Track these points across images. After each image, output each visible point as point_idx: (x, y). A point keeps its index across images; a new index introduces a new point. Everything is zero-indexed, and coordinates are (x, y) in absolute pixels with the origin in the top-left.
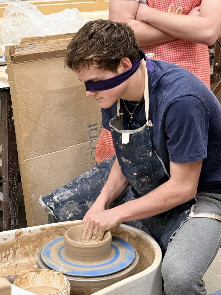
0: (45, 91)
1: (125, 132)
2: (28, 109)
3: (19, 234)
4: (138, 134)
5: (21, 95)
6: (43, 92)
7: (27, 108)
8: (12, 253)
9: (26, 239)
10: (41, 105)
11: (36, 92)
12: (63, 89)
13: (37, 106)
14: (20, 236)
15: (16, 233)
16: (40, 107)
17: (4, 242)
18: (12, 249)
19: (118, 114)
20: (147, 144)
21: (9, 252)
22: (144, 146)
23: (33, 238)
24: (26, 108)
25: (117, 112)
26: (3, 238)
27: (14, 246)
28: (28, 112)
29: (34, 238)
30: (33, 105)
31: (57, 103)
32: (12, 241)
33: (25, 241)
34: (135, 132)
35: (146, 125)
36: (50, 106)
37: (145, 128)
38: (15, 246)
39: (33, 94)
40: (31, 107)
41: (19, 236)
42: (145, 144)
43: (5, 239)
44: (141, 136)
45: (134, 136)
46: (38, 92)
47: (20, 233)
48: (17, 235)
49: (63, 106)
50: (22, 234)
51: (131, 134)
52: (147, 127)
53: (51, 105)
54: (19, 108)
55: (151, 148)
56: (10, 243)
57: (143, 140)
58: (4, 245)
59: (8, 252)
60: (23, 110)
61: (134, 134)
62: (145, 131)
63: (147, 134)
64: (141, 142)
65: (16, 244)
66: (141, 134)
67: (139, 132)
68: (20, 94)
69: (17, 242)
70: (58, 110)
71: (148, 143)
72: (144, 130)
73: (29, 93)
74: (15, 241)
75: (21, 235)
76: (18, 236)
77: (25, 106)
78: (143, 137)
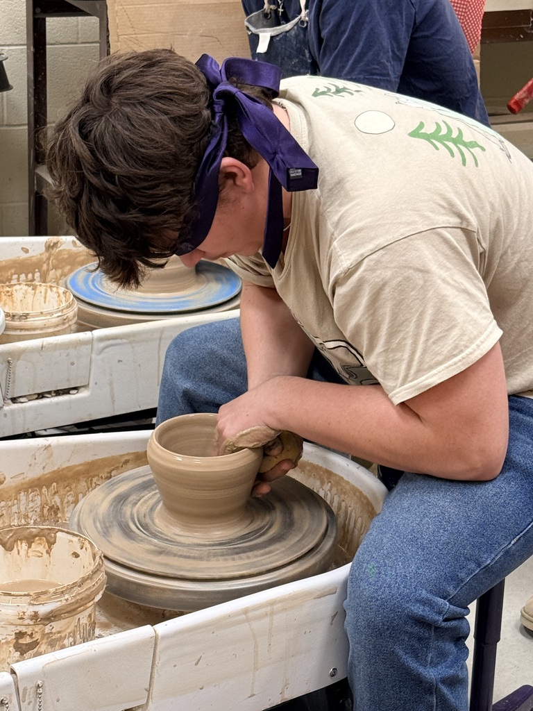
0: (177, 4)
1: (264, 32)
2: (138, 36)
3: (53, 246)
4: (286, 36)
5: (125, 7)
6: (171, 4)
7: (135, 34)
8: (39, 278)
9: (66, 256)
10: (165, 31)
11: (158, 3)
12: (215, 4)
13: (158, 31)
14: (55, 249)
15: (47, 242)
16: (164, 34)
17: (24, 256)
18: (39, 271)
19: (266, 6)
20: (301, 57)
21: (33, 276)
22: (296, 61)
23: (80, 256)
24: (134, 32)
25: (264, 3)
26: (23, 249)
27: (42, 266)
28: (137, 42)
29: (82, 258)
30: (149, 29)
31: (201, 31)
32: (39, 256)
33: (64, 260)
34: (279, 32)
35: (300, 18)
36: (186, 35)
37: (297, 24)
38: (45, 267)
39: (152, 7)
40: (144, 32)
41: (53, 249)
42: (298, 57)
43: (26, 251)
44: (290, 40)
45: (278, 39)
46: (162, 5)
47: (56, 244)
48: (49, 247)
49: (214, 39)
50: (59, 245)
51: (273, 35)
52: (302, 22)
53: (188, 33)
54: (118, 31)
55: (309, 66)
56: (34, 259)
57: (295, 48)
58: (23, 261)
59: (30, 276)
60: (126, 36)
61: (277, 35)
62: (297, 29)
63: (302, 36)
64: (290, 52)
65: (47, 262)
66: (291, 36)
67: (287, 32)
68: (123, 4)
69: (48, 259)
70: (203, 46)
71: (304, 55)
72: (296, 27)
73: (143, 4)
74: (44, 257)
75: (57, 248)
76: (50, 249)
77: (132, 29)
78: (295, 43)
